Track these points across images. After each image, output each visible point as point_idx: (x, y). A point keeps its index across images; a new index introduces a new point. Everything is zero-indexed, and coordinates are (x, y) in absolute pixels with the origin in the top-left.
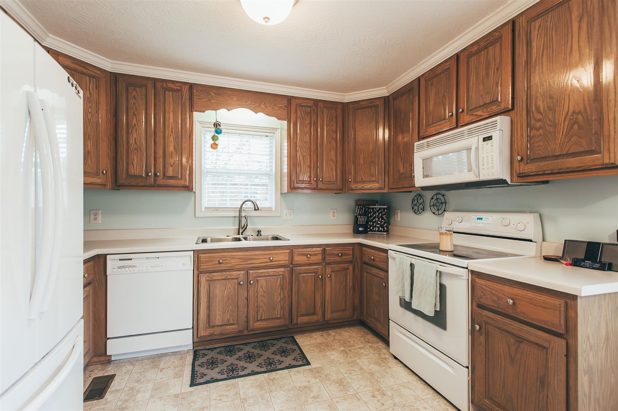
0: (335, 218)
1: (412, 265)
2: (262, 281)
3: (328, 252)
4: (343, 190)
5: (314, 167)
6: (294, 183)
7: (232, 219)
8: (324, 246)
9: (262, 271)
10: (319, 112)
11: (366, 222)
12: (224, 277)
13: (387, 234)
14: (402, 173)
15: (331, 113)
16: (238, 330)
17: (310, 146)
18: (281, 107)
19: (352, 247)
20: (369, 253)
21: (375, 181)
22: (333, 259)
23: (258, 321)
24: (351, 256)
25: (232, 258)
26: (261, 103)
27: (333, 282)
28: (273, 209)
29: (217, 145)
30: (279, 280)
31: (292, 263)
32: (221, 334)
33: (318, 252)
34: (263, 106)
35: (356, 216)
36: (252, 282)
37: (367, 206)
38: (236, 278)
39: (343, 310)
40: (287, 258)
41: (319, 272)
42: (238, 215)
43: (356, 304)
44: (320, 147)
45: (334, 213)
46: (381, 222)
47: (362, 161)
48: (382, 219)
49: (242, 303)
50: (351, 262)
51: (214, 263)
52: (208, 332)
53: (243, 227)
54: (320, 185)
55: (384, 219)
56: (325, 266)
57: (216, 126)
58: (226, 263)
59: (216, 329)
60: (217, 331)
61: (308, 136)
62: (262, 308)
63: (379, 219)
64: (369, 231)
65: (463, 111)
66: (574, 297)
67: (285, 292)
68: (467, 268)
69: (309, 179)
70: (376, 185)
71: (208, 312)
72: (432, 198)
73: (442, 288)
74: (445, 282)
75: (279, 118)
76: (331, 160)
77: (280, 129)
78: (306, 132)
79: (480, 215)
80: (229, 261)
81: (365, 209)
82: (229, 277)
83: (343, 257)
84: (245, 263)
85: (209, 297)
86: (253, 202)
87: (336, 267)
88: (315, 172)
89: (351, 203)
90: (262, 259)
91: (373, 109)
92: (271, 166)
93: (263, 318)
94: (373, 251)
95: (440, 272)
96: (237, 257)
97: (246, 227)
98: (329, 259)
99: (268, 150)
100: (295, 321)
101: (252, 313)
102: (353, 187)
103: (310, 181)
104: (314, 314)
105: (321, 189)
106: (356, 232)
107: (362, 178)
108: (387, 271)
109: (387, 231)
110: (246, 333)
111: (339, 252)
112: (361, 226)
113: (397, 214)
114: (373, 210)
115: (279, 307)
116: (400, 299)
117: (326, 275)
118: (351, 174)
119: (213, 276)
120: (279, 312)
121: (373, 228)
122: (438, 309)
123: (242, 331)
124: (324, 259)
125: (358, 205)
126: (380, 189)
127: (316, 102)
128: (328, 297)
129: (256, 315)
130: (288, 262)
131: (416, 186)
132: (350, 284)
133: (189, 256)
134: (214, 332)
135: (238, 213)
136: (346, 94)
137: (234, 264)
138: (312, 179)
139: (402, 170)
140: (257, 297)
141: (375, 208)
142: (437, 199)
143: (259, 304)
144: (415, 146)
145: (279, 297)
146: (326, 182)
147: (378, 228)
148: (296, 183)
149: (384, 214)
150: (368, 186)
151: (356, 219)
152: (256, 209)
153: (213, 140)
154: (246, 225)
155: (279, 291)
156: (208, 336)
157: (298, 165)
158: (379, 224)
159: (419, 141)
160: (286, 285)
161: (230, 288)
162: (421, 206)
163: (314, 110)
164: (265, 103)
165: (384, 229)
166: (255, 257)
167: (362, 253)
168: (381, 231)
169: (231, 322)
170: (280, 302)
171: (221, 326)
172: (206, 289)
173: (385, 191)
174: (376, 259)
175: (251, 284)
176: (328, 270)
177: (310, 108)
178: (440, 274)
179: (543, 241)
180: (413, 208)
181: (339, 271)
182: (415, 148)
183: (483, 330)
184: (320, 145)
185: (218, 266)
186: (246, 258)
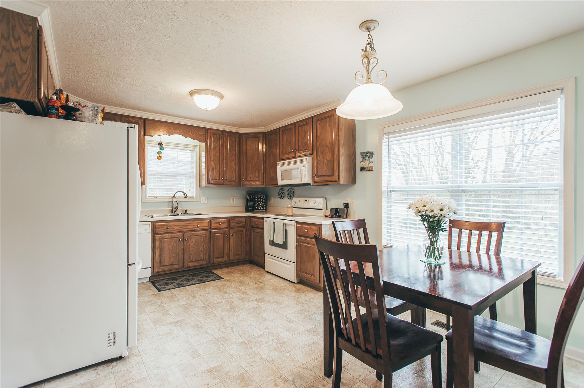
0: (234, 202)
1: (274, 223)
2: (193, 239)
3: (231, 221)
4: (239, 185)
5: (222, 172)
6: (209, 181)
7: (167, 203)
8: (229, 218)
9: (193, 233)
10: (225, 139)
11: (253, 204)
12: (170, 237)
13: (265, 211)
14: (272, 177)
15: (232, 139)
16: (178, 268)
17: (220, 158)
18: (202, 135)
19: (245, 218)
20: (255, 221)
21: (258, 180)
22: (234, 225)
23: (190, 262)
24: (245, 224)
25: (175, 225)
26: (189, 132)
27: (234, 239)
28: (194, 197)
29: (161, 157)
30: (203, 238)
31: (210, 228)
32: (168, 270)
33: (225, 222)
34: (190, 134)
35: (247, 201)
36: (187, 239)
37: (254, 195)
38: (177, 237)
39: (240, 255)
40: (207, 225)
41: (226, 233)
42: (172, 201)
43: (247, 251)
44: (226, 160)
45: (233, 199)
46: (262, 204)
47: (250, 169)
48: (262, 203)
49: (181, 252)
50: (244, 227)
51: (163, 229)
52: (161, 269)
53: (176, 208)
54: (226, 182)
55: (264, 203)
56: (229, 230)
57: (161, 145)
58: (171, 229)
59: (165, 267)
60: (166, 268)
61: (218, 152)
62: (193, 254)
63: (261, 203)
64: (255, 210)
65: (297, 151)
66: (321, 225)
67: (207, 245)
68: (294, 221)
69: (219, 179)
70: (259, 183)
71: (160, 257)
72: (288, 191)
73: (286, 231)
74: (287, 228)
75: (200, 141)
76: (232, 167)
77: (199, 146)
78: (217, 150)
79: (306, 199)
80: (173, 227)
81: (253, 196)
82: (173, 237)
83: (240, 224)
84: (183, 228)
85: (161, 249)
86: (183, 192)
87: (235, 230)
88: (222, 175)
89: (244, 193)
90: (193, 226)
91: (257, 139)
92: (192, 169)
93: (193, 260)
94: (257, 219)
95: (285, 224)
96: (178, 225)
97: (177, 209)
98: (232, 225)
99: (190, 159)
100: (212, 262)
101: (186, 257)
102: (245, 183)
103: (219, 180)
104: (223, 257)
105: (226, 185)
106: (247, 211)
107: (251, 178)
108: (264, 229)
109: (266, 210)
110: (183, 269)
111: (238, 221)
112: (250, 207)
113: (271, 199)
114: (257, 197)
115: (203, 253)
116: (270, 240)
117: (230, 234)
118: (244, 176)
119: (163, 236)
120: (203, 256)
121: (257, 208)
122: (284, 241)
123: (181, 268)
124: (229, 225)
125: (248, 194)
126: (261, 185)
127: (223, 132)
128: (231, 247)
129: (189, 259)
130: (208, 227)
131: (278, 184)
132: (244, 240)
133: (149, 225)
134: (164, 269)
135: (172, 200)
136: (241, 128)
137: (176, 229)
138: (221, 179)
139: (272, 175)
140: (190, 248)
141: (259, 196)
142: (290, 191)
143: (191, 251)
144: (278, 164)
145: (203, 248)
146: (229, 180)
147: (260, 208)
148: (211, 181)
149: (264, 200)
150: (254, 183)
151: (247, 202)
152: (186, 196)
153: (158, 154)
154: (177, 207)
155: (203, 244)
156: (161, 272)
157: (212, 170)
158: (260, 205)
159: (280, 161)
160: (207, 241)
161: (173, 243)
162: (283, 195)
163: (222, 137)
164: (191, 132)
165: (264, 208)
166: (188, 225)
167: (250, 221)
168: (262, 210)
169: (174, 263)
170: (203, 251)
171: (168, 265)
172: (159, 244)
173: (264, 186)
174: (258, 223)
175: (186, 240)
176: (231, 231)
177: (219, 135)
178: (285, 225)
179: (327, 209)
180: (279, 196)
181: (237, 232)
182: (278, 165)
183: (299, 245)
184: (225, 158)
185: (166, 230)
186: (184, 225)
